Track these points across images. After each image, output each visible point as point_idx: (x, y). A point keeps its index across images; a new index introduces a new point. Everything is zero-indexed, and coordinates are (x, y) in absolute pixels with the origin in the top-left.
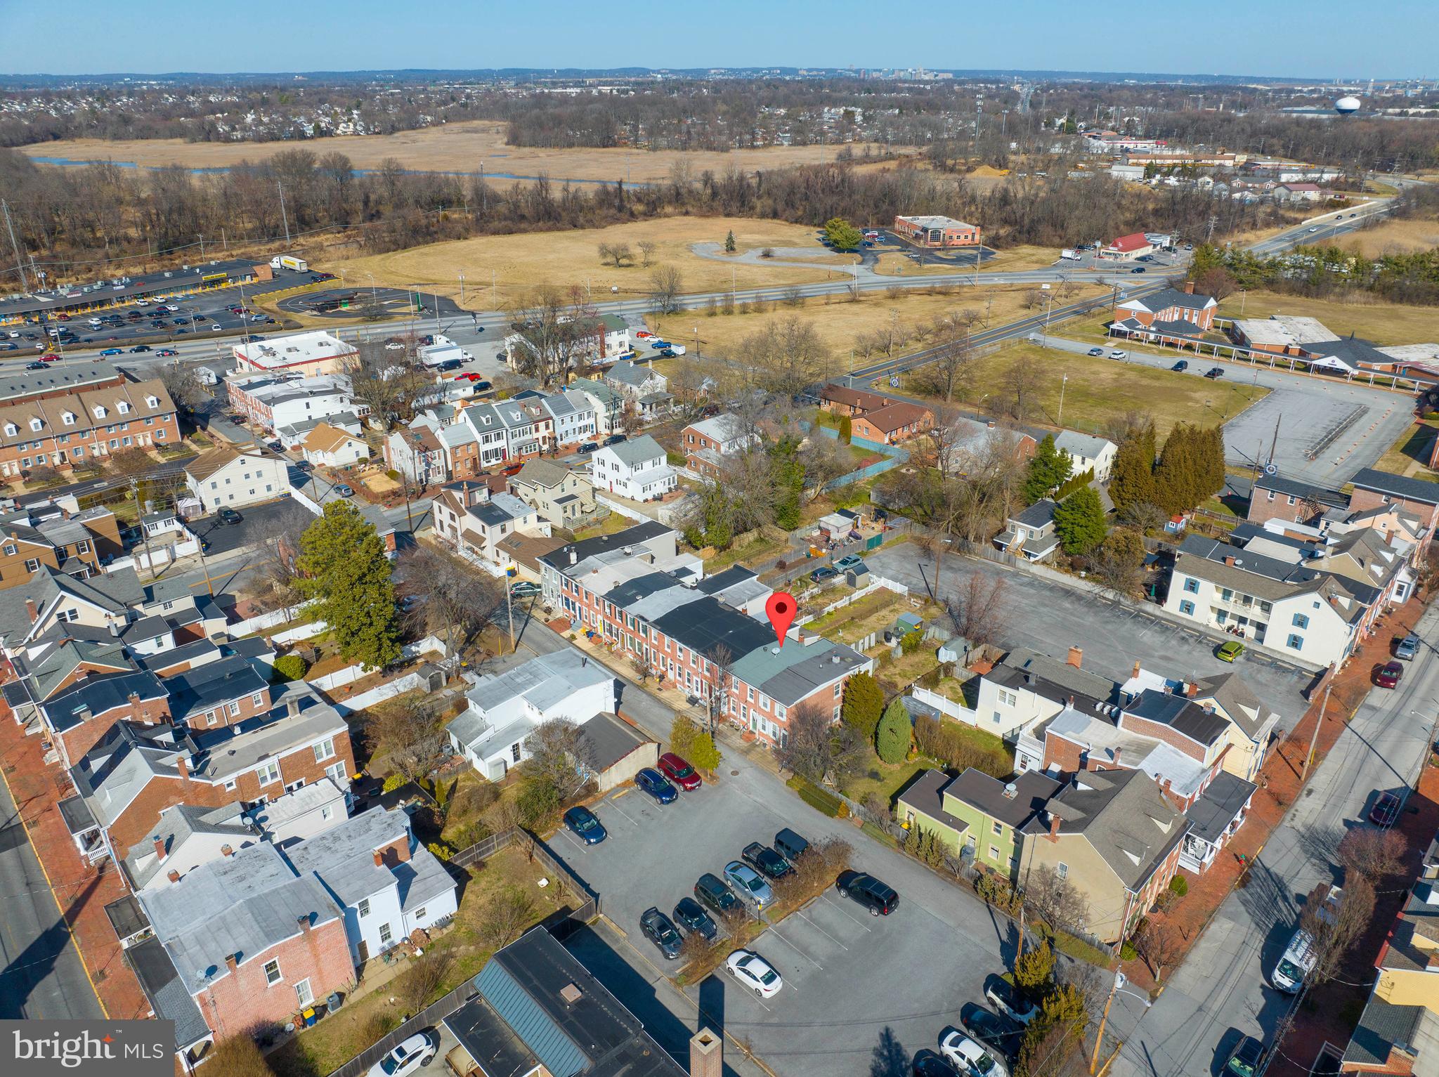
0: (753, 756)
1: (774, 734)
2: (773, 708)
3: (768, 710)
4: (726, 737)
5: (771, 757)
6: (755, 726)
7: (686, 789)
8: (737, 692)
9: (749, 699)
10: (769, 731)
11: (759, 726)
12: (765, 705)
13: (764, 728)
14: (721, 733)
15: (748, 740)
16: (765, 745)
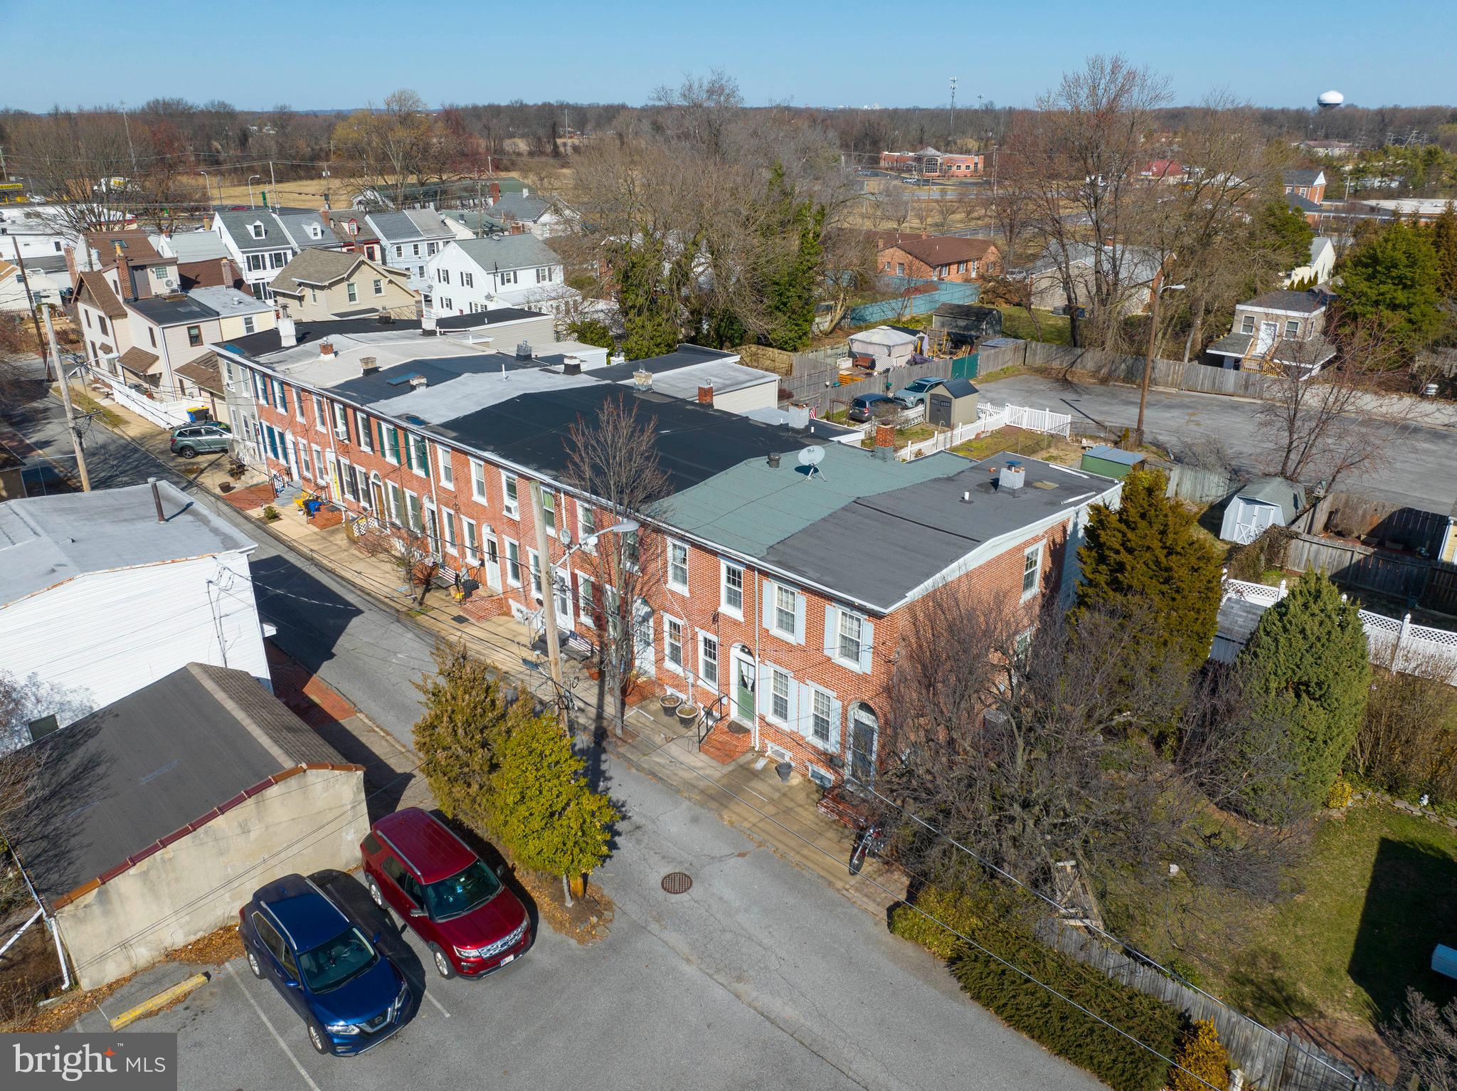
0: (744, 813)
1: (822, 728)
2: (816, 627)
3: (798, 637)
4: (649, 748)
5: (813, 814)
6: (747, 705)
7: (456, 966)
8: (683, 590)
9: (726, 609)
10: (801, 722)
11: (765, 704)
12: (786, 619)
13: (781, 707)
14: (630, 734)
15: (724, 754)
16: (783, 770)
